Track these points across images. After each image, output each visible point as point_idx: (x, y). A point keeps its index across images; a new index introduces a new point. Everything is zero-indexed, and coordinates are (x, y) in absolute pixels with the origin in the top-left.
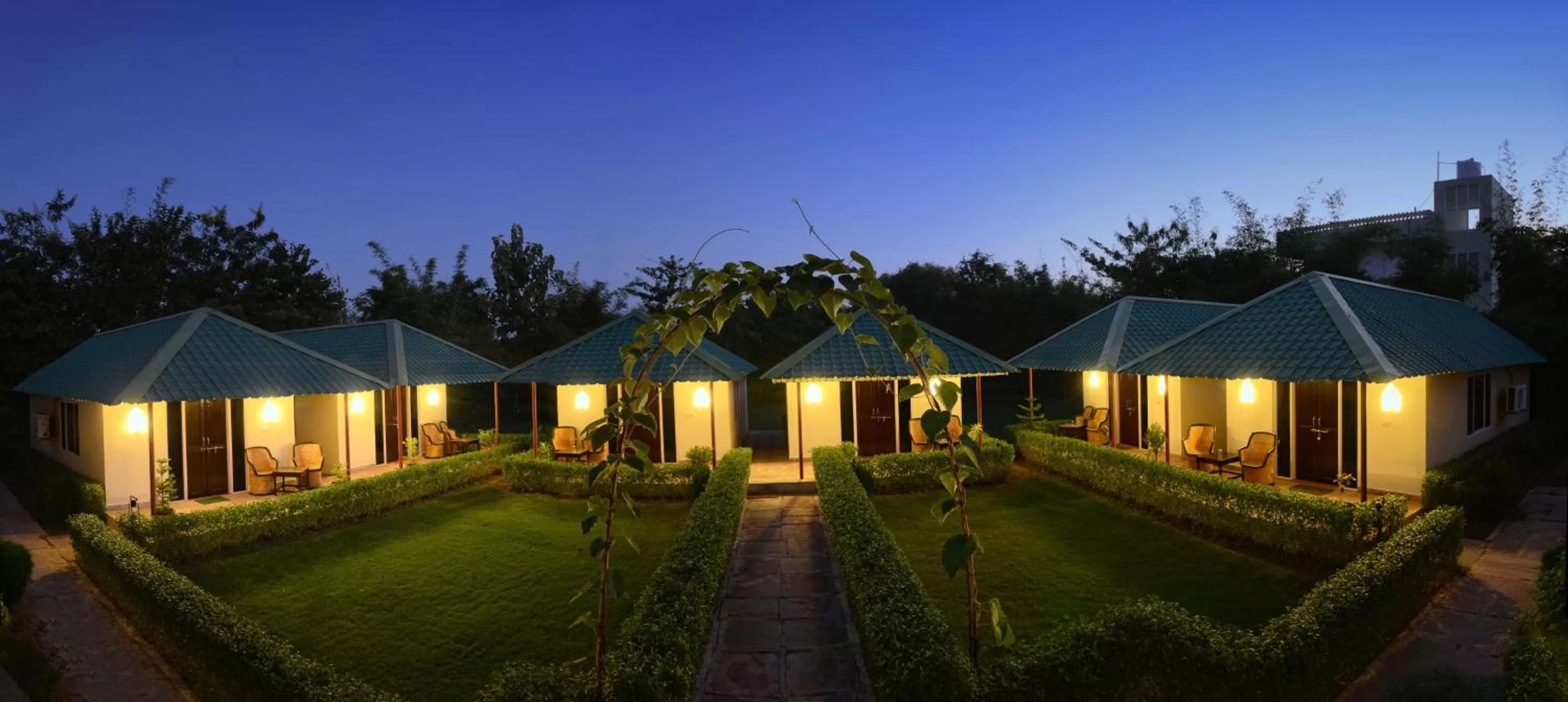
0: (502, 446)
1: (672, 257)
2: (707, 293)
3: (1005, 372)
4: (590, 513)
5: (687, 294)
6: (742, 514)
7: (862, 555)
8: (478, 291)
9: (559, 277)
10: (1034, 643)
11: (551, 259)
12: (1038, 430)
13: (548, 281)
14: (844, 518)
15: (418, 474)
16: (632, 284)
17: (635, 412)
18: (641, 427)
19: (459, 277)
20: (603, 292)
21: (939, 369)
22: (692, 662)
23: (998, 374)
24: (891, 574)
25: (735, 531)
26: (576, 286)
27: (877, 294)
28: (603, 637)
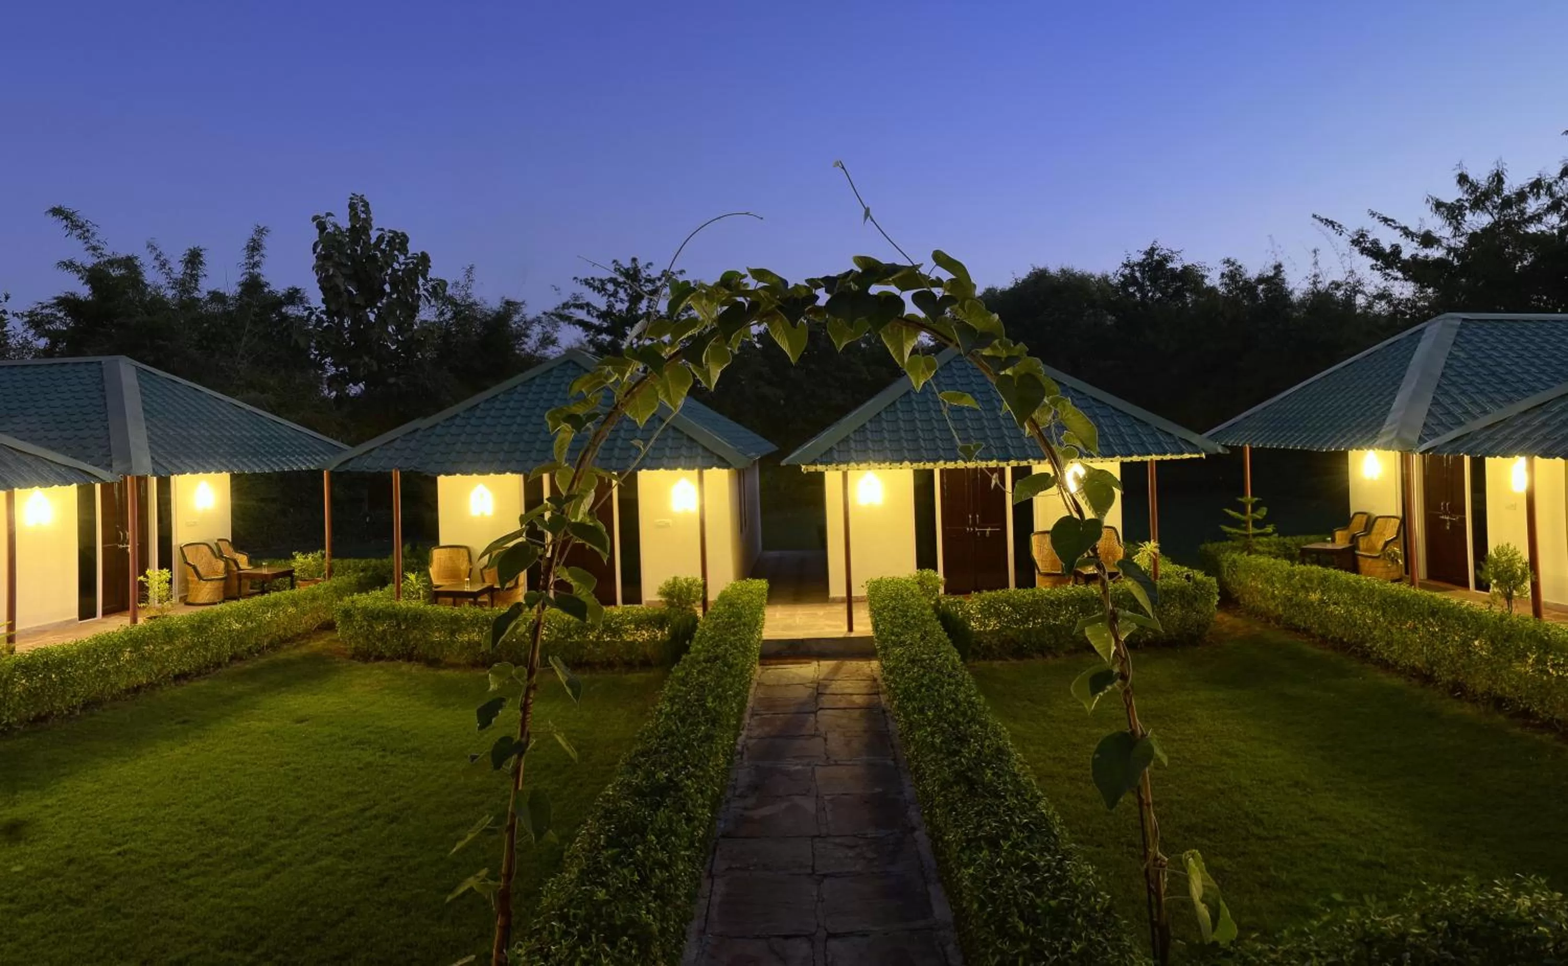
0: (336, 581)
1: (634, 260)
2: (693, 322)
3: (1198, 453)
4: (494, 692)
5: (659, 324)
6: (752, 691)
7: (954, 763)
8: (291, 310)
9: (438, 290)
10: (1277, 942)
11: (424, 259)
12: (1261, 553)
13: (419, 296)
14: (922, 699)
15: (170, 634)
16: (566, 306)
17: (573, 520)
18: (583, 545)
19: (253, 286)
20: (516, 318)
21: (1081, 447)
22: (664, 956)
23: (1187, 456)
24: (1004, 797)
25: (740, 720)
26: (470, 306)
27: (977, 323)
28: (507, 914)
